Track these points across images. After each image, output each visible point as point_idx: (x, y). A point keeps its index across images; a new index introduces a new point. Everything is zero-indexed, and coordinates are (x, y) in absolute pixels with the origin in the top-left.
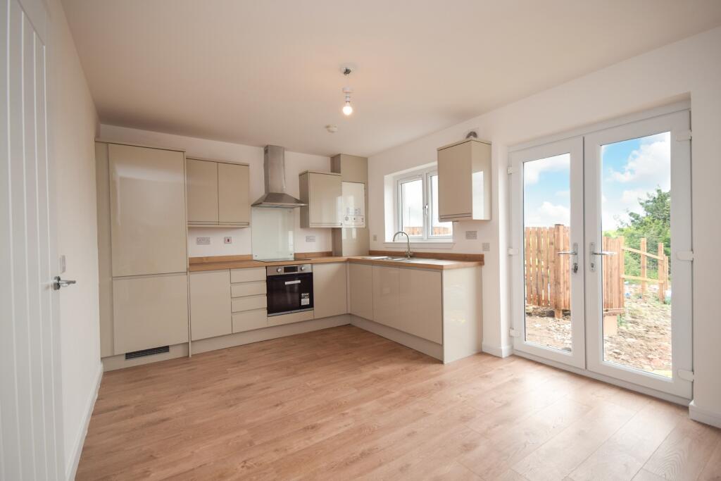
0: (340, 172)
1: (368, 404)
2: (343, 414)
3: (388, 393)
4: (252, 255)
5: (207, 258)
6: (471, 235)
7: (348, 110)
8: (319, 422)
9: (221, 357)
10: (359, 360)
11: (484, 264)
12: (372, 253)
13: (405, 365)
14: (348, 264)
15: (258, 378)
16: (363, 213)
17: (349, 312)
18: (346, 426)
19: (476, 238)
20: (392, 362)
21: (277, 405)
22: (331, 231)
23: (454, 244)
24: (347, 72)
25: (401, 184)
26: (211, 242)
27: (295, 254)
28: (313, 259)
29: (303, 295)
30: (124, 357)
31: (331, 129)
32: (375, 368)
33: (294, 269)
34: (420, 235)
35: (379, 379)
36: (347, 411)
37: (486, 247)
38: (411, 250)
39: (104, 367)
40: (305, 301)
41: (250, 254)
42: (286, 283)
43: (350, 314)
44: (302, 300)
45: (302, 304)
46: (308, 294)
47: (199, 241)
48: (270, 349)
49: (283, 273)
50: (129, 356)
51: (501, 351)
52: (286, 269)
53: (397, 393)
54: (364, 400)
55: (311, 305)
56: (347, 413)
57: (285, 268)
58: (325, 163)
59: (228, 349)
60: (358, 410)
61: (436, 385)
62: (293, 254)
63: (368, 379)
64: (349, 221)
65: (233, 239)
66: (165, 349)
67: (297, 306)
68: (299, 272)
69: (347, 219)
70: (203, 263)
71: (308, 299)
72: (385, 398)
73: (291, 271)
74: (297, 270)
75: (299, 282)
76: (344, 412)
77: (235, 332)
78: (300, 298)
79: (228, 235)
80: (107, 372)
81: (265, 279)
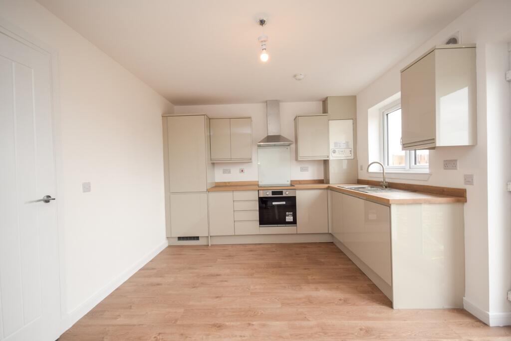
0: (327, 113)
1: (278, 323)
2: (249, 324)
3: (305, 319)
4: (258, 181)
5: (229, 183)
6: (450, 164)
7: (264, 57)
8: (227, 324)
9: (224, 250)
10: (310, 277)
11: (466, 201)
12: (360, 182)
13: (348, 296)
14: (329, 191)
15: (228, 271)
16: (351, 146)
17: (330, 232)
18: (241, 336)
19: (456, 169)
20: (337, 288)
21: (217, 297)
22: (322, 163)
23: (430, 174)
24: (262, 22)
25: (387, 115)
26: (232, 172)
27: (291, 181)
28: (296, 186)
29: (287, 213)
30: (177, 239)
31: (298, 77)
32: (317, 289)
33: (281, 193)
34: (403, 165)
35: (310, 301)
36: (254, 323)
37: (469, 180)
38: (387, 180)
39: (169, 242)
40: (289, 218)
41: (257, 180)
42: (274, 203)
43: (330, 234)
44: (287, 217)
45: (287, 221)
46: (291, 213)
47: (225, 172)
48: (255, 251)
49: (271, 195)
50: (180, 238)
51: (488, 317)
52: (273, 193)
53: (313, 323)
54: (276, 317)
55: (294, 222)
56: (253, 325)
57: (272, 191)
58: (317, 106)
59: (233, 245)
60: (264, 325)
61: (361, 329)
62: (289, 181)
63: (300, 299)
64: (336, 153)
65: (245, 170)
66: (197, 238)
67: (282, 222)
68: (284, 195)
69: (334, 152)
70: (226, 186)
71: (292, 217)
72: (297, 323)
73: (277, 194)
74: (282, 194)
75: (284, 203)
76: (252, 323)
77: (236, 234)
78: (285, 216)
79: (242, 167)
80: (170, 246)
81: (258, 199)
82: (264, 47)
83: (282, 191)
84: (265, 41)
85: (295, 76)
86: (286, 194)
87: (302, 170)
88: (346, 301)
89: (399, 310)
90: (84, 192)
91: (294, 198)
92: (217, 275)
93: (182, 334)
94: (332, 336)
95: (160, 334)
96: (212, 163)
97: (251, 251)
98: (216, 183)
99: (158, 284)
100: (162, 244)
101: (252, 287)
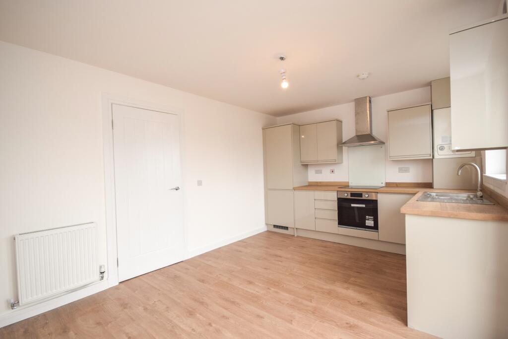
0: (431, 101)
5: (320, 182)
21: (266, 269)
22: (430, 162)
24: (282, 59)
26: (323, 172)
27: (387, 183)
29: (367, 217)
30: (273, 226)
33: (360, 195)
35: (329, 293)
39: (267, 228)
40: (370, 223)
41: (347, 181)
42: (352, 205)
44: (367, 221)
45: (367, 225)
46: (372, 217)
47: (318, 172)
49: (349, 197)
50: (275, 226)
52: (353, 194)
53: (312, 304)
55: (375, 227)
57: (351, 193)
60: (277, 293)
61: (347, 323)
62: (384, 183)
63: (323, 289)
64: (445, 151)
65: (335, 171)
66: (286, 228)
67: (362, 225)
68: (363, 198)
69: (442, 148)
70: (317, 186)
71: (373, 222)
72: (300, 300)
73: (357, 196)
74: (362, 197)
75: (364, 206)
76: (270, 288)
77: (317, 230)
78: (365, 219)
79: (332, 168)
80: (268, 231)
81: (336, 199)
82: (284, 77)
83: (362, 194)
84: (284, 73)
85: (358, 76)
86: (365, 196)
87: (401, 170)
88: (362, 304)
89: (412, 330)
90: (198, 185)
91: (375, 202)
92: (280, 257)
93: (230, 279)
94: (317, 316)
95: (220, 274)
96: (302, 165)
97: (325, 247)
98: (309, 182)
99: (240, 252)
100: (261, 227)
101: (295, 270)
